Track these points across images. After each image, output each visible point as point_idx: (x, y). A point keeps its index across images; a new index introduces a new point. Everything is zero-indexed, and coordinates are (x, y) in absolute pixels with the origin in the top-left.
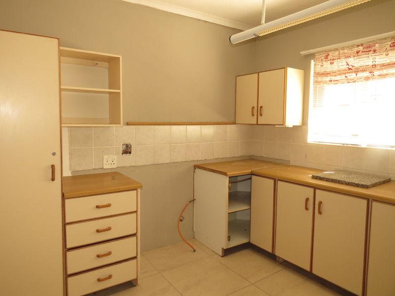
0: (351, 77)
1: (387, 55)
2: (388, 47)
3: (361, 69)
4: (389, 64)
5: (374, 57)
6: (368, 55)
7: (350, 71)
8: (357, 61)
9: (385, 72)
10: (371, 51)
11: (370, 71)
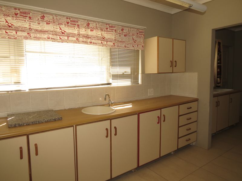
0: (12, 34)
1: (39, 24)
2: (39, 18)
3: (20, 29)
4: (41, 31)
5: (30, 22)
6: (25, 19)
7: (10, 28)
8: (15, 21)
9: (38, 35)
10: (27, 17)
11: (28, 33)
